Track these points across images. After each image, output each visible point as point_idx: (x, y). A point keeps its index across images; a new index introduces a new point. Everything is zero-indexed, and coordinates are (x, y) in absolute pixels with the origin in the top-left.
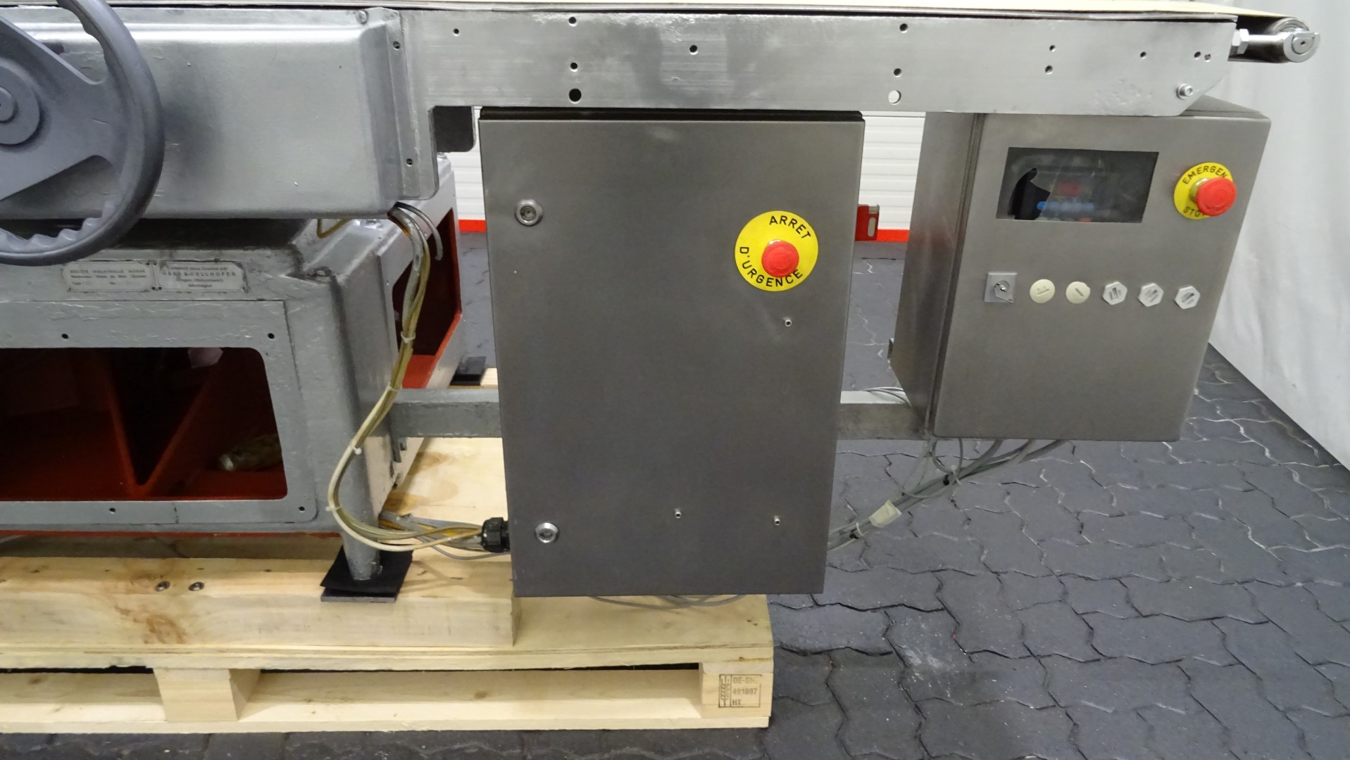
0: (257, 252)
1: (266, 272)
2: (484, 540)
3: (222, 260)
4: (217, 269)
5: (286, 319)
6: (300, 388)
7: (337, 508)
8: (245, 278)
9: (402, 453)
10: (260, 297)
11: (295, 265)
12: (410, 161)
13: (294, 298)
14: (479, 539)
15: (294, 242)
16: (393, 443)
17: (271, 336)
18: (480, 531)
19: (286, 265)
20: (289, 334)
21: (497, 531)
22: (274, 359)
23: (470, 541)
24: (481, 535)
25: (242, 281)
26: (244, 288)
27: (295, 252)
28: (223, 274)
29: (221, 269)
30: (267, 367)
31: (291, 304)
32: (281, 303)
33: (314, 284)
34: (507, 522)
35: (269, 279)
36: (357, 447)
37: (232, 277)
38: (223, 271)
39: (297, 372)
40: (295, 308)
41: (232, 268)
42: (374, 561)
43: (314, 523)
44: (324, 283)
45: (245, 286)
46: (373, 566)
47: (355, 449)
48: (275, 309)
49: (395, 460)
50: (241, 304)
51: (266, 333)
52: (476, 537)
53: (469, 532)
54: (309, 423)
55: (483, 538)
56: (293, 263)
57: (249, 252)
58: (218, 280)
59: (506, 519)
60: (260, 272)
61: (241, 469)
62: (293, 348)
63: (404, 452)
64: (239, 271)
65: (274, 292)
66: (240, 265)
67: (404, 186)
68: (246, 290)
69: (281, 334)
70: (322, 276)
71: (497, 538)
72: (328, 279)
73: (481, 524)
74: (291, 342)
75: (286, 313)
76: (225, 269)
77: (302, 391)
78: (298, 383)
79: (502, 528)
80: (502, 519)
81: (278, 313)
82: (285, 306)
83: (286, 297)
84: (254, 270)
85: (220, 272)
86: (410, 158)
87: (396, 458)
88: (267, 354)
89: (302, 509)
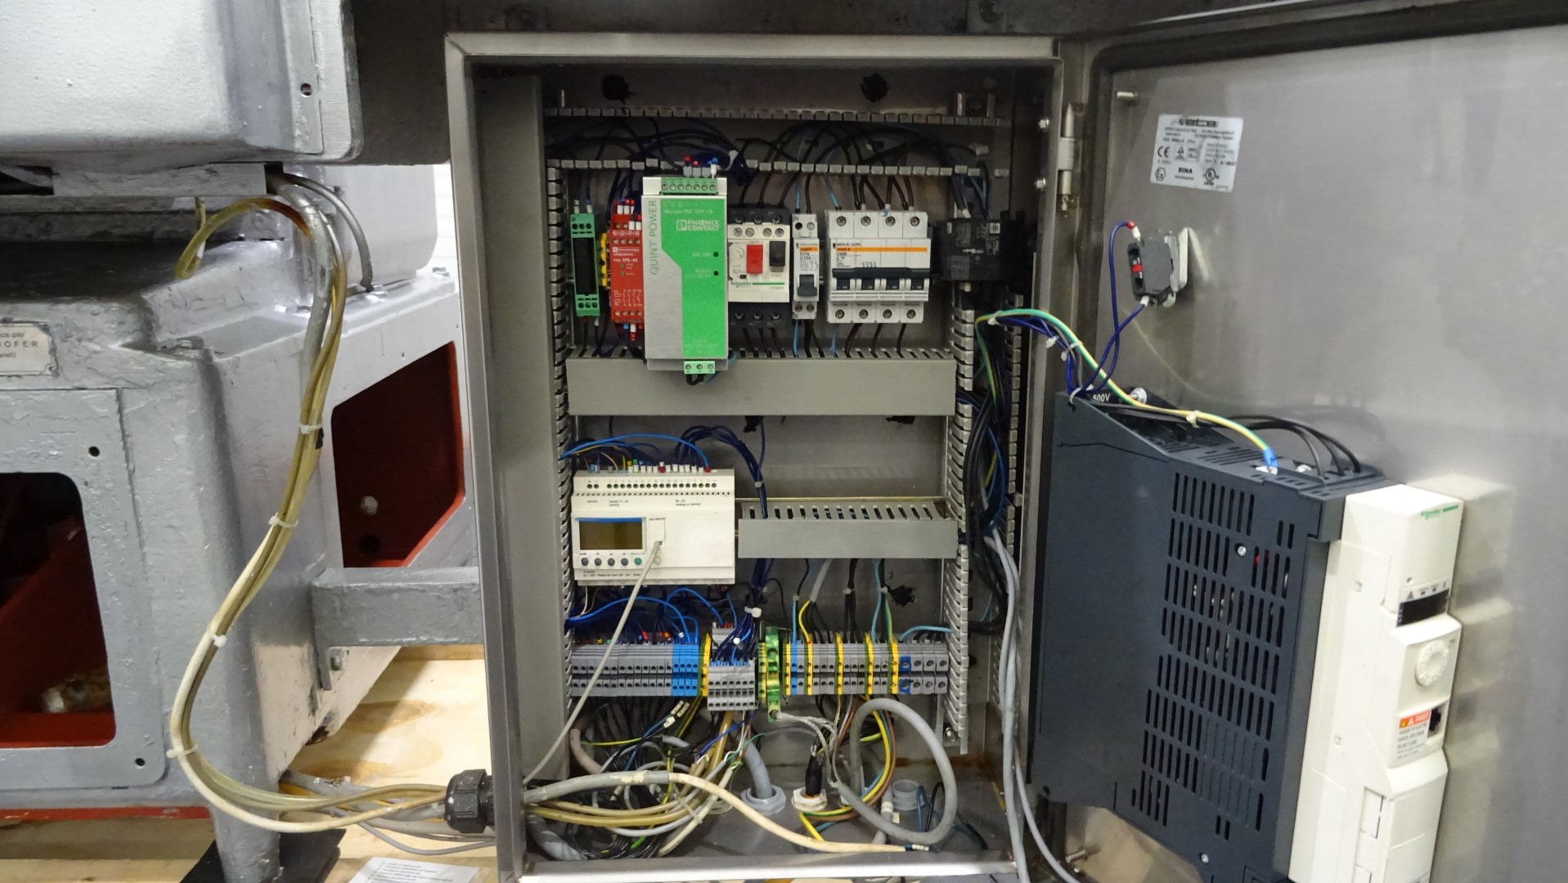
0: (73, 306)
1: (91, 340)
2: (449, 810)
3: (15, 319)
4: (7, 335)
5: (121, 421)
6: (142, 544)
7: (188, 752)
8: (53, 351)
9: (333, 676)
10: (77, 384)
11: (142, 330)
12: (306, 88)
13: (138, 387)
14: (442, 810)
15: (146, 297)
16: (317, 655)
17: (94, 451)
18: (444, 794)
19: (123, 328)
20: (125, 447)
21: (473, 792)
22: (98, 492)
23: (427, 813)
24: (445, 801)
25: (49, 356)
26: (50, 369)
27: (144, 310)
28: (16, 343)
29: (14, 335)
30: (85, 508)
31: (128, 396)
32: (113, 392)
33: (171, 363)
34: (490, 777)
35: (95, 352)
36: (218, 634)
37: (31, 349)
38: (17, 339)
39: (136, 514)
40: (136, 402)
41: (32, 333)
42: (265, 857)
43: (162, 789)
44: (189, 359)
45: (54, 364)
46: (263, 867)
47: (215, 637)
48: (101, 403)
49: (321, 686)
50: (42, 397)
51: (86, 447)
52: (435, 806)
53: (424, 796)
54: (155, 607)
55: (447, 806)
56: (137, 326)
57: (62, 307)
58: (8, 355)
59: (489, 773)
60: (80, 340)
61: (73, 709)
62: (131, 474)
63: (338, 673)
64: (43, 339)
65: (101, 375)
66: (45, 329)
67: (297, 132)
68: (56, 371)
69: (111, 447)
70: (188, 348)
71: (471, 806)
72: (195, 354)
73: (446, 784)
74: (127, 461)
75: (120, 411)
76: (20, 335)
77: (146, 549)
78: (139, 534)
79: (480, 787)
80: (483, 772)
81: (106, 410)
82: (119, 398)
83: (122, 384)
84: (70, 336)
85: (12, 340)
86: (306, 81)
87: (321, 682)
88: (86, 484)
89: (140, 762)
